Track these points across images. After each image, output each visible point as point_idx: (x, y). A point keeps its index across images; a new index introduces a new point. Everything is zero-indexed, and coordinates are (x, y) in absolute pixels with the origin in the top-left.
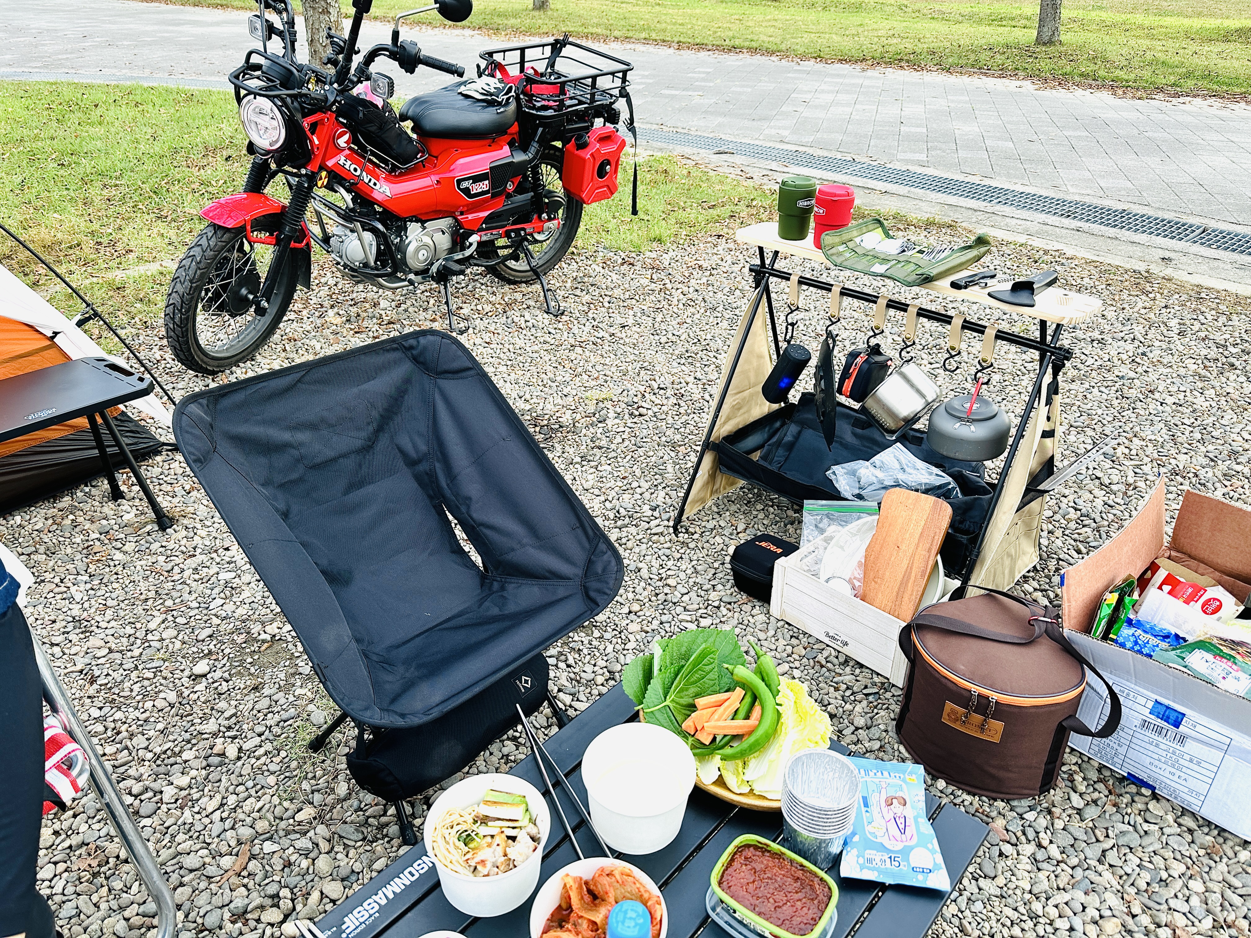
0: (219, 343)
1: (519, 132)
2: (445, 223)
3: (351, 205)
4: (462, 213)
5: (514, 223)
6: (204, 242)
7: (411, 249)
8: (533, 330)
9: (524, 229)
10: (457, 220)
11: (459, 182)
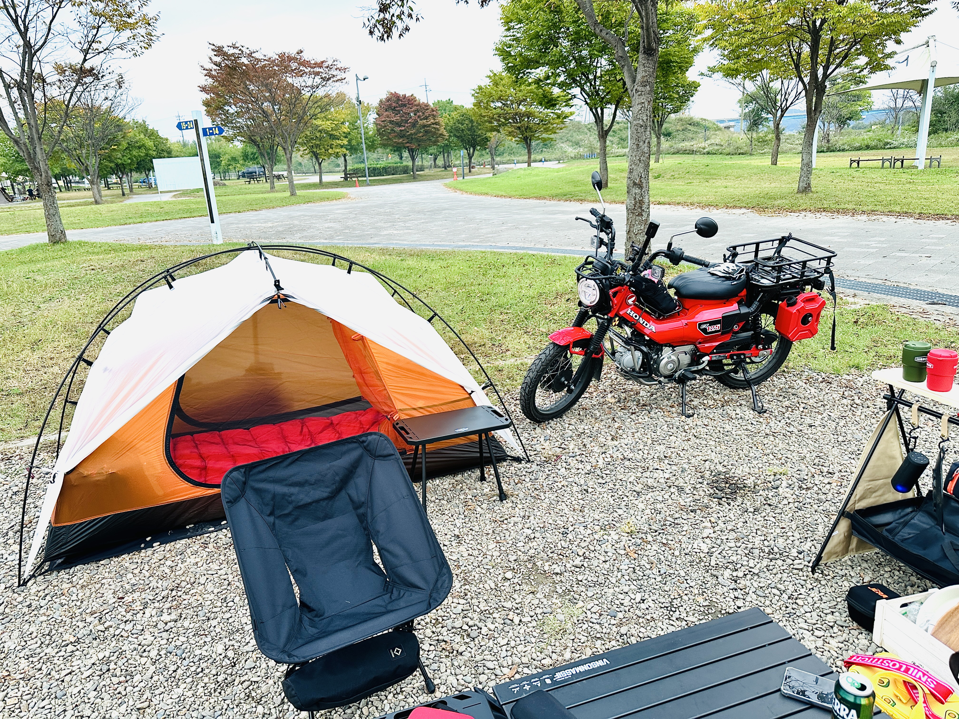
0: (545, 406)
1: (747, 295)
2: (689, 348)
3: (630, 336)
4: (700, 343)
5: (738, 350)
6: (547, 352)
7: (663, 363)
8: (740, 421)
9: (744, 354)
10: (696, 347)
11: (700, 325)
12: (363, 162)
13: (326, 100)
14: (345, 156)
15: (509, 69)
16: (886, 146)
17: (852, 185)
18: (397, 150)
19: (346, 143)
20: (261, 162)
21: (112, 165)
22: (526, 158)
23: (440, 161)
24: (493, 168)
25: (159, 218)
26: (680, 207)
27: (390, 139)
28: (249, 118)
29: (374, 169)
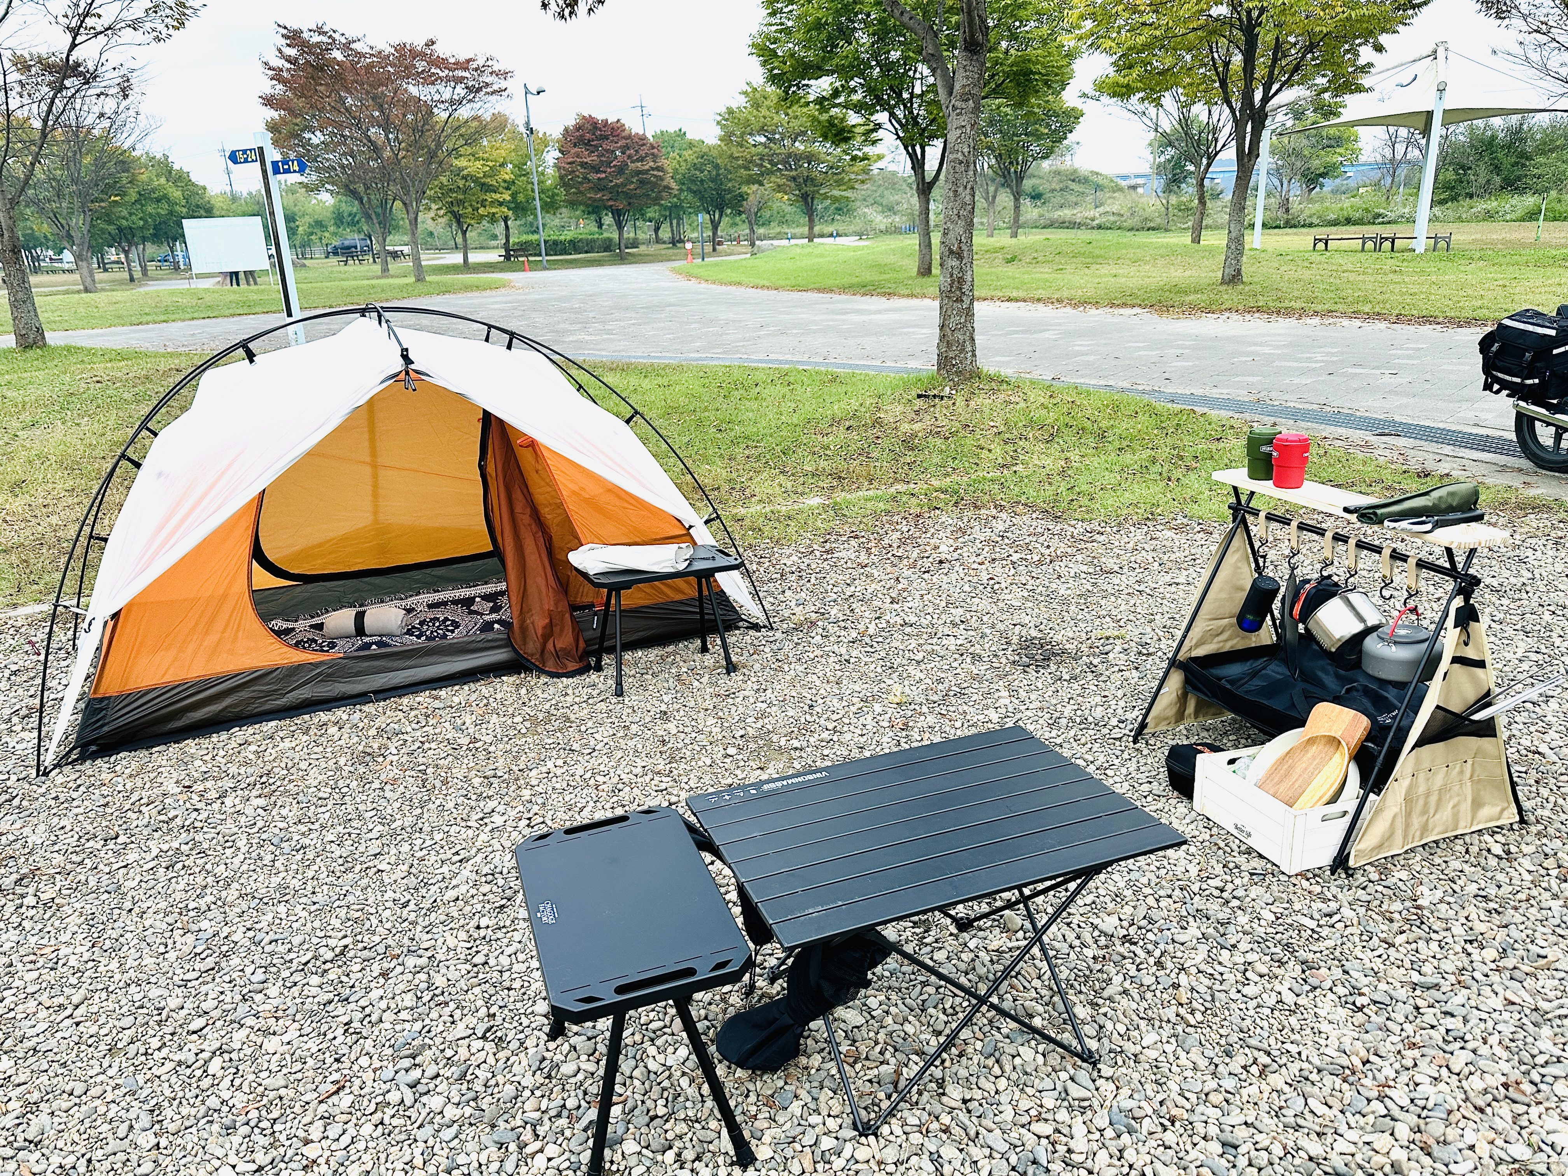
12: (536, 231)
13: (475, 124)
14: (506, 219)
15: (773, 79)
16: (1376, 219)
17: (1307, 275)
18: (593, 212)
19: (508, 198)
20: (365, 228)
21: (111, 228)
22: (806, 230)
23: (665, 233)
24: (753, 245)
25: (196, 315)
26: (1040, 306)
27: (581, 192)
28: (345, 154)
29: (555, 243)
